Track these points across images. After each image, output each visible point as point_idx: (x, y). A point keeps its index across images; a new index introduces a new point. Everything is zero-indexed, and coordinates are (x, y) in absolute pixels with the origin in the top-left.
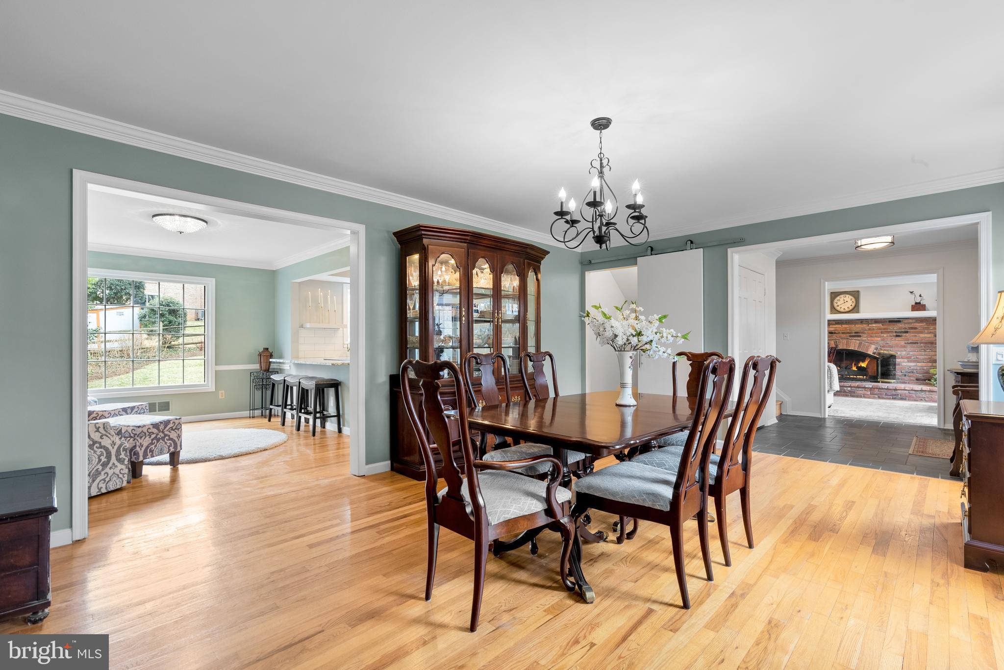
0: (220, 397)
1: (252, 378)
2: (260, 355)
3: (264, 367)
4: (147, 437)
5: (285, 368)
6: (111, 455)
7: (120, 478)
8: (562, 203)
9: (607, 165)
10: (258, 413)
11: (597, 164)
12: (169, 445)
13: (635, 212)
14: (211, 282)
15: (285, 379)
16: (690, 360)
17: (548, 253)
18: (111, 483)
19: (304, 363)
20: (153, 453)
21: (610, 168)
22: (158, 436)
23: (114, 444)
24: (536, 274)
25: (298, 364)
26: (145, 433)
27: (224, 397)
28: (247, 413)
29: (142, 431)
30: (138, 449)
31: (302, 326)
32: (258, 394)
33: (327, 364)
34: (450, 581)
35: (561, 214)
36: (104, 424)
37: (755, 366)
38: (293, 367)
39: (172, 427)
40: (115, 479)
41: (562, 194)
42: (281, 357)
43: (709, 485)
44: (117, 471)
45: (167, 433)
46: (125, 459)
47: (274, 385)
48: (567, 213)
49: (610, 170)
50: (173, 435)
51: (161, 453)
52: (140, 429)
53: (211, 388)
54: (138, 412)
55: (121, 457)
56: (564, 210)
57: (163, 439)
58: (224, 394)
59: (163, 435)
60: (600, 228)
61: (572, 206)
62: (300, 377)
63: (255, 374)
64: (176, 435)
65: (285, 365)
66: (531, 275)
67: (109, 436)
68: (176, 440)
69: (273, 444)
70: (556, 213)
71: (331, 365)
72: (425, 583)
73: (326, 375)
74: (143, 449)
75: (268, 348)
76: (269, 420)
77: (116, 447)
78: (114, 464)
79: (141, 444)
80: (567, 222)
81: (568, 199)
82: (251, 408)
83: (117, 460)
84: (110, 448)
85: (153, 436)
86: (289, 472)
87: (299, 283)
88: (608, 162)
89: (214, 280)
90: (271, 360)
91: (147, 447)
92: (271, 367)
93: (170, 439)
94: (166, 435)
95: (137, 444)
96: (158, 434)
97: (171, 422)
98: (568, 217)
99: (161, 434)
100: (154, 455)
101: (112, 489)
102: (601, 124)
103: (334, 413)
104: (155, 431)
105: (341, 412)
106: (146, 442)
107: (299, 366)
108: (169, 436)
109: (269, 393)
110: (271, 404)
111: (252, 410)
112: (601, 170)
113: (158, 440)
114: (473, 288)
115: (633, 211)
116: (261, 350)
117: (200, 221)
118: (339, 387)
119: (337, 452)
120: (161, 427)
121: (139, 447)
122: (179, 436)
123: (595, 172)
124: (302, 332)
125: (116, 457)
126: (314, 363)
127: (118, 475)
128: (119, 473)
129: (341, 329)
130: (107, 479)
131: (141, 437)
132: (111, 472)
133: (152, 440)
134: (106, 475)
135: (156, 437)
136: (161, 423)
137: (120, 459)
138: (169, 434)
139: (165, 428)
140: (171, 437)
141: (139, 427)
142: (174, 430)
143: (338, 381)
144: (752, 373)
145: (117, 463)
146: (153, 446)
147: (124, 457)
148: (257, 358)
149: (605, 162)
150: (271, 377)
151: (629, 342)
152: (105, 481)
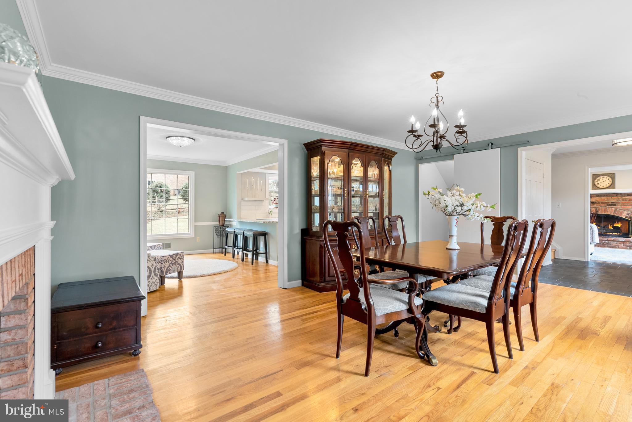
0: (197, 241)
1: (215, 230)
2: (219, 216)
3: (221, 224)
4: (168, 262)
5: (233, 224)
6: (151, 272)
7: (156, 284)
8: (412, 125)
9: (442, 100)
10: (218, 250)
11: (435, 100)
12: (178, 267)
13: (460, 129)
14: (192, 174)
15: (235, 230)
16: (493, 222)
17: (396, 153)
18: (151, 287)
19: (246, 221)
20: (170, 271)
21: (444, 103)
22: (173, 262)
23: (153, 265)
24: (389, 167)
25: (241, 222)
26: (166, 260)
27: (199, 241)
28: (212, 250)
29: (165, 259)
30: (163, 269)
31: (243, 199)
32: (218, 239)
33: (261, 222)
34: (348, 349)
35: (412, 132)
36: (148, 254)
37: (541, 226)
38: (238, 223)
39: (179, 257)
40: (153, 285)
41: (413, 120)
42: (230, 218)
43: (510, 300)
44: (154, 280)
45: (177, 260)
46: (158, 274)
47: (227, 234)
48: (416, 131)
49: (443, 104)
50: (180, 262)
51: (174, 272)
52: (164, 258)
53: (192, 235)
54: (158, 248)
55: (156, 273)
56: (414, 129)
57: (175, 263)
58: (199, 239)
59: (175, 262)
60: (437, 140)
61: (418, 126)
62: (244, 230)
63: (216, 227)
64: (181, 262)
65: (232, 222)
66: (386, 168)
67: (151, 261)
68: (181, 264)
69: (231, 269)
70: (409, 132)
71: (263, 222)
72: (336, 349)
73: (259, 229)
74: (166, 269)
75: (223, 213)
76: (225, 255)
77: (154, 267)
78: (153, 277)
79: (164, 266)
80: (415, 136)
81: (416, 123)
82: (214, 248)
83: (154, 274)
84: (151, 268)
85: (170, 262)
86: (244, 285)
87: (241, 173)
88: (442, 99)
89: (194, 172)
90: (225, 219)
91: (168, 268)
92: (225, 224)
93: (178, 264)
94: (176, 262)
95: (163, 266)
96: (172, 261)
97: (179, 254)
98: (416, 134)
99: (174, 261)
100: (171, 272)
101: (152, 290)
102: (437, 75)
103: (264, 251)
104: (171, 259)
105: (268, 251)
106: (167, 265)
107: (242, 223)
108: (178, 262)
109: (224, 239)
110: (226, 245)
111: (215, 248)
112: (437, 104)
113: (173, 264)
114: (351, 176)
115: (459, 129)
116: (220, 213)
117: (191, 140)
118: (267, 236)
119: (266, 275)
120: (174, 257)
121: (164, 268)
122: (183, 263)
123: (433, 105)
124: (243, 202)
125: (154, 273)
126: (252, 222)
127: (155, 283)
128: (155, 282)
129: (265, 201)
130: (150, 285)
131: (164, 262)
132: (151, 281)
133: (170, 264)
134: (149, 282)
135: (172, 262)
136: (174, 254)
137: (156, 274)
138: (178, 261)
139: (176, 257)
140: (179, 263)
141: (163, 257)
142: (180, 259)
143: (266, 232)
144: (539, 230)
145: (154, 277)
146: (170, 268)
147: (158, 273)
148: (217, 218)
149: (440, 99)
150: (226, 229)
151: (455, 210)
152: (149, 286)
